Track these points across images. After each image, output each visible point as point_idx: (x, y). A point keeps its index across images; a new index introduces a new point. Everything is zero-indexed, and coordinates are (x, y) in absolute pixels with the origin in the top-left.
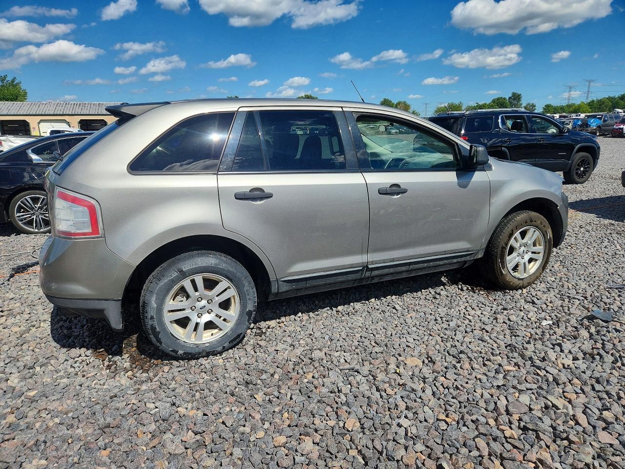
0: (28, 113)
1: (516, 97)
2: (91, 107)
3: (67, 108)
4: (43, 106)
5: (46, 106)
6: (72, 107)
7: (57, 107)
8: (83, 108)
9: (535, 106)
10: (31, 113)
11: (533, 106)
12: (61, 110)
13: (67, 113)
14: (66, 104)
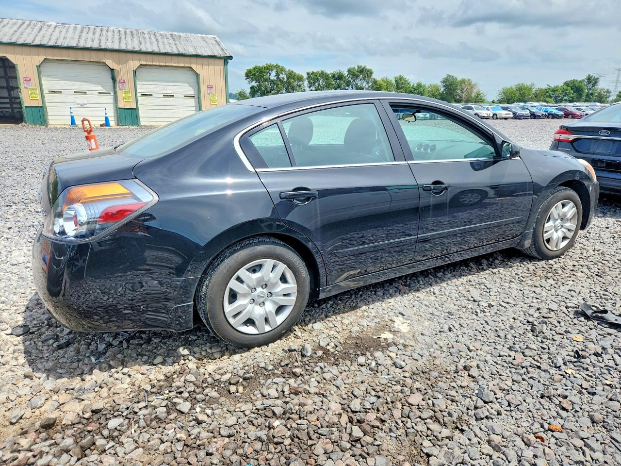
0: (13, 40)
1: (592, 81)
2: (157, 39)
3: (107, 39)
4: (50, 30)
5: (57, 30)
6: (117, 36)
7: (84, 34)
8: (142, 40)
9: (610, 92)
10: (21, 41)
11: (608, 92)
12: (93, 41)
13: (110, 46)
14: (101, 30)
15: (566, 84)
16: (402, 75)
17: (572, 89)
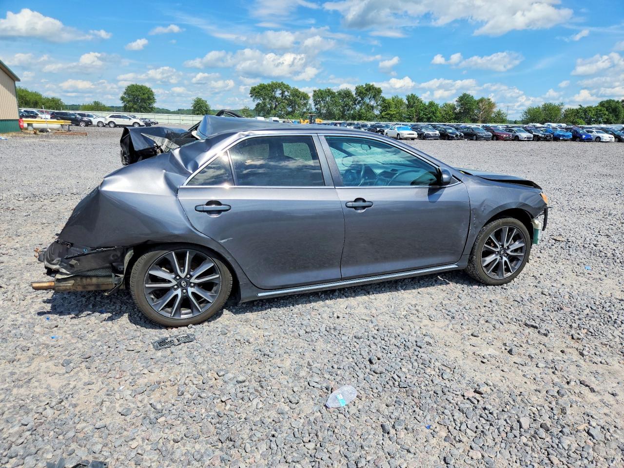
15: (602, 104)
16: (414, 94)
17: (607, 110)
